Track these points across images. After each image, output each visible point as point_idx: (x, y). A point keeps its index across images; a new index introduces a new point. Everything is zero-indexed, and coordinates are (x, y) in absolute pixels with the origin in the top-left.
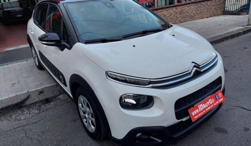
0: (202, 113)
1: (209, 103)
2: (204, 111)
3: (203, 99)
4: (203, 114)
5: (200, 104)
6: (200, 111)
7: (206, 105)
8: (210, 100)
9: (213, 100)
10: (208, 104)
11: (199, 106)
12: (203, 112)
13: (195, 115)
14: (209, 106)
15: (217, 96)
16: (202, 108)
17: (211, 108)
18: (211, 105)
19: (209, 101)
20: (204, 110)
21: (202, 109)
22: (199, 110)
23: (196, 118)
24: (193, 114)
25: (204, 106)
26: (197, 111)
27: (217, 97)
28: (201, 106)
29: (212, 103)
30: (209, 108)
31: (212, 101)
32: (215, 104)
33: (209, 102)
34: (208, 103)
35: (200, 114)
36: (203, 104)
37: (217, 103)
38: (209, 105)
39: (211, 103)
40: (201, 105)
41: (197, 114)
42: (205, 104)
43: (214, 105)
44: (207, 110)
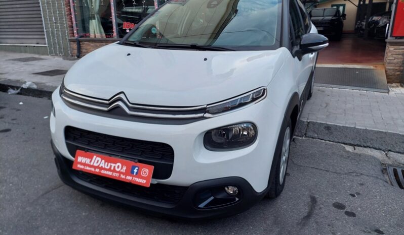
0: (93, 169)
1: (115, 167)
2: (97, 170)
3: (110, 155)
4: (92, 171)
5: (97, 156)
6: (92, 164)
7: (107, 166)
8: (119, 164)
9: (125, 168)
10: (111, 166)
11: (95, 157)
12: (95, 169)
13: (81, 163)
14: (109, 170)
15: (137, 168)
16: (97, 162)
17: (112, 176)
18: (114, 171)
19: (116, 164)
20: (98, 167)
21: (96, 165)
22: (91, 162)
23: (79, 168)
24: (80, 159)
25: (103, 164)
26: (88, 161)
27: (135, 171)
28: (98, 161)
29: (120, 171)
30: (110, 173)
31: (122, 169)
32: (123, 176)
33: (117, 166)
34: (113, 165)
35: (88, 168)
36: (103, 161)
37: (129, 178)
38: (112, 168)
39: (118, 170)
40: (99, 159)
41: (85, 164)
42: (106, 163)
43: (120, 176)
44: (103, 172)
